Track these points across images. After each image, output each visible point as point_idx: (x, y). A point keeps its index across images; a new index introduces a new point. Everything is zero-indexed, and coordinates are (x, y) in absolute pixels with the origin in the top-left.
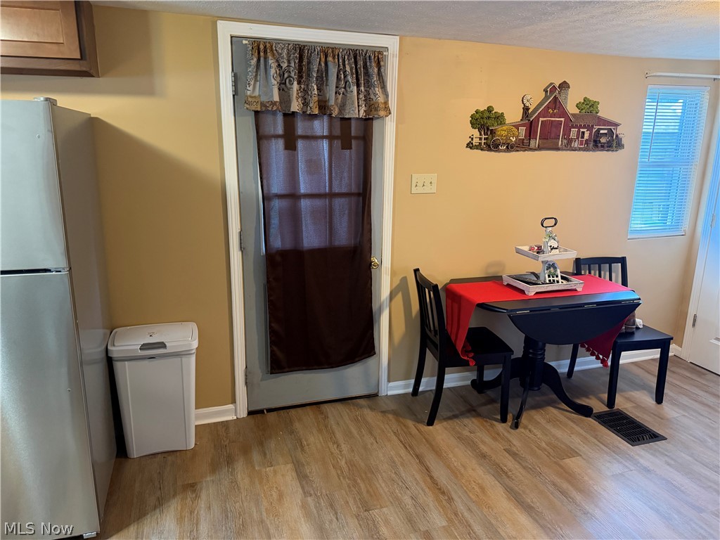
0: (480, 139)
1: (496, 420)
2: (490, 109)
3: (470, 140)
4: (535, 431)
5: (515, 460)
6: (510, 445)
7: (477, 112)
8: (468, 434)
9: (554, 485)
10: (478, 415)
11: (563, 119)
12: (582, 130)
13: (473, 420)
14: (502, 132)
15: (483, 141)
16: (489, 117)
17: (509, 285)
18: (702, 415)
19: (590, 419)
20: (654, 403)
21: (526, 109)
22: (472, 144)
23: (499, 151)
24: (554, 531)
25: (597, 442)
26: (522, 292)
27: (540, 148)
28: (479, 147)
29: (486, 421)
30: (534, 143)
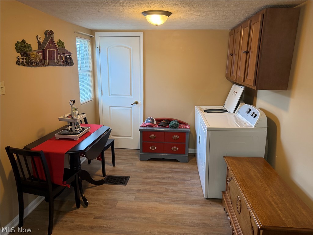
0: (22, 59)
1: (75, 209)
2: (24, 41)
3: (17, 59)
4: (94, 202)
5: (104, 219)
6: (94, 215)
7: (18, 42)
8: (72, 224)
9: (126, 217)
10: (65, 213)
11: (55, 50)
12: (62, 56)
13: (66, 216)
14: (33, 56)
15: (25, 61)
16: (24, 46)
17: (60, 139)
18: (128, 163)
19: (104, 185)
20: (113, 167)
21: (39, 43)
22: (19, 62)
23: (33, 66)
24: (146, 233)
25: (116, 192)
26: (73, 140)
27: (49, 65)
28: (22, 64)
29: (71, 213)
30: (47, 62)
